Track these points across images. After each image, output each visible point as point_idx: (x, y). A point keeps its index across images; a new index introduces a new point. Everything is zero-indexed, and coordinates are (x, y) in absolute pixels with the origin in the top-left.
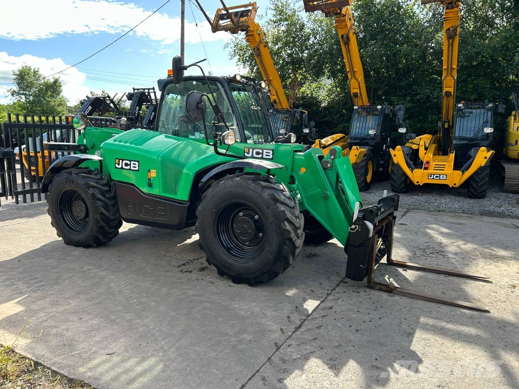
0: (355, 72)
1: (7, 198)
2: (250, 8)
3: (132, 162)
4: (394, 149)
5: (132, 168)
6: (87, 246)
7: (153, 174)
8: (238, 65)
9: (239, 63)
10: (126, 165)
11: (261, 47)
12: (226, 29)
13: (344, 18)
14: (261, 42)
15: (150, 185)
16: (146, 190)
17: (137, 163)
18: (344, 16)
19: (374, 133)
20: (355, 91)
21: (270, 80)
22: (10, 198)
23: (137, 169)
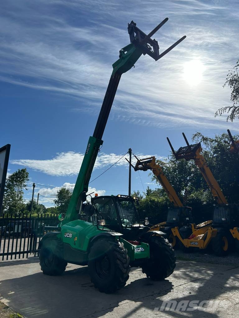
0: (212, 185)
1: (31, 254)
2: (152, 159)
3: (70, 234)
4: (233, 229)
5: (70, 237)
6: (51, 275)
7: (76, 239)
8: (157, 183)
9: (157, 182)
10: (68, 235)
11: (161, 175)
12: (141, 169)
13: (199, 160)
14: (160, 173)
15: (75, 244)
16: (73, 246)
17: (71, 234)
18: (199, 159)
19: (225, 220)
20: (216, 196)
21: (169, 191)
22: (32, 253)
23: (71, 237)
